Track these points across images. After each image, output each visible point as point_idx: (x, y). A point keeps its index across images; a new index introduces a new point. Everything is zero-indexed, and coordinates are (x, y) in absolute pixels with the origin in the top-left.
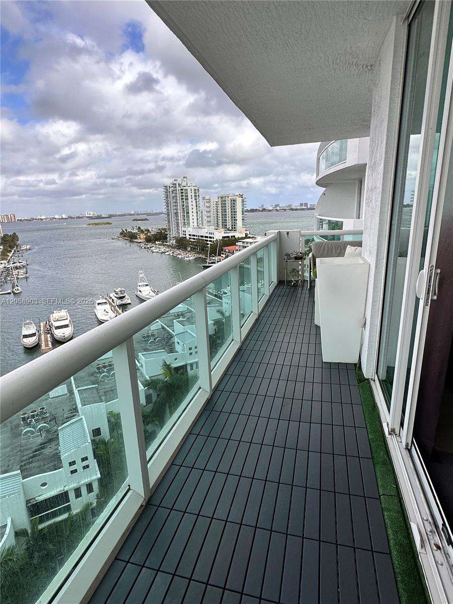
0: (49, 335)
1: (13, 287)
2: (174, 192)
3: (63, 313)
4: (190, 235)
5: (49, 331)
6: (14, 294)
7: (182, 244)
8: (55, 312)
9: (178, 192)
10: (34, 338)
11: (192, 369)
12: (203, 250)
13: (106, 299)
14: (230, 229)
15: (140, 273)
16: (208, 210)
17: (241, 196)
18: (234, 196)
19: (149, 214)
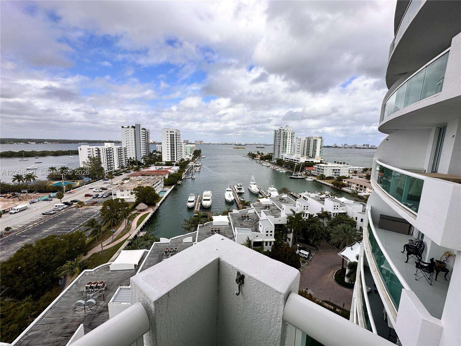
0: (200, 203)
1: (192, 175)
2: (280, 134)
3: (209, 193)
4: (285, 158)
5: (200, 201)
6: (192, 178)
7: (280, 163)
8: (205, 191)
9: (282, 134)
10: (193, 203)
11: (266, 245)
12: (292, 167)
13: (232, 188)
14: (311, 157)
15: (252, 177)
16: (299, 144)
17: (321, 138)
18: (316, 137)
19: (265, 145)
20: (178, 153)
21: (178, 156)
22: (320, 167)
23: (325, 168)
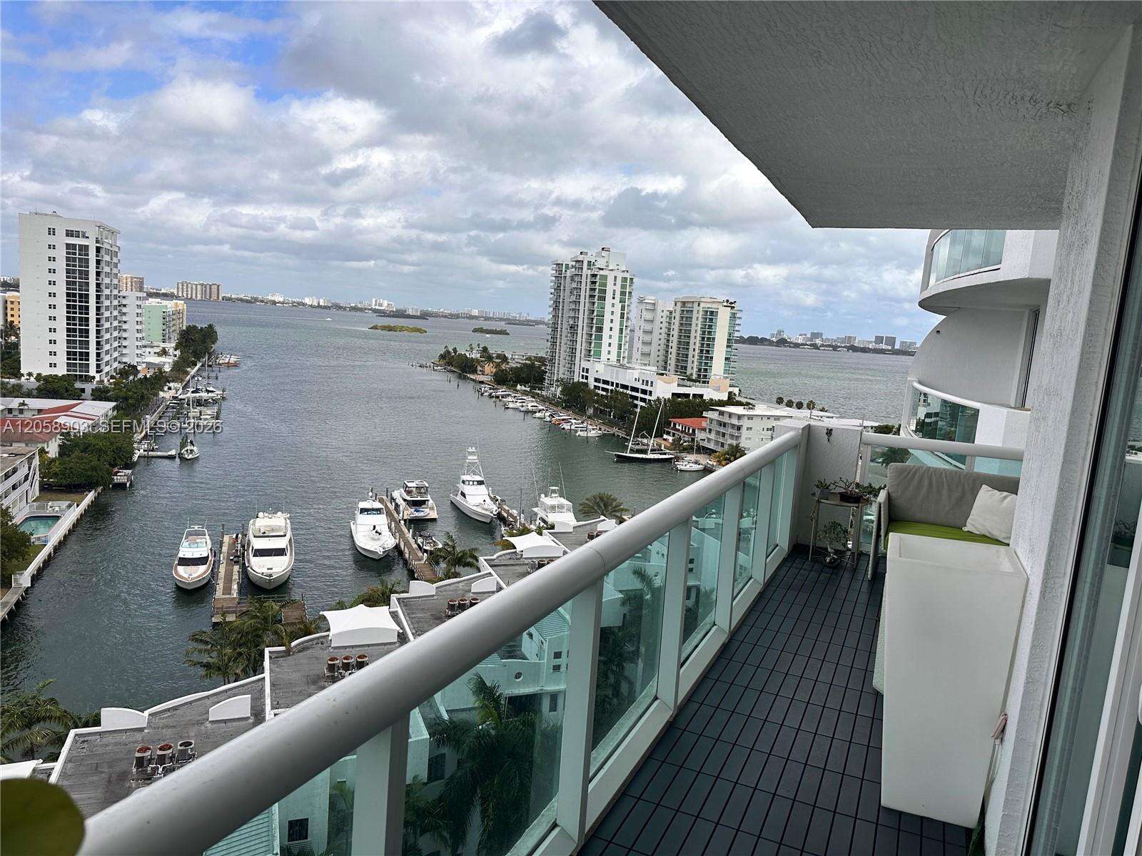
0: (236, 568)
1: (183, 445)
2: (576, 278)
3: (280, 521)
4: (597, 380)
5: (239, 558)
6: (182, 459)
7: (576, 397)
8: (261, 514)
9: (584, 280)
10: (202, 568)
11: (553, 707)
12: (622, 418)
13: (381, 501)
14: (694, 377)
15: (470, 453)
16: (648, 327)
17: (731, 305)
18: (714, 302)
19: (511, 322)
20: (107, 336)
21: (107, 352)
22: (726, 419)
23: (745, 423)
